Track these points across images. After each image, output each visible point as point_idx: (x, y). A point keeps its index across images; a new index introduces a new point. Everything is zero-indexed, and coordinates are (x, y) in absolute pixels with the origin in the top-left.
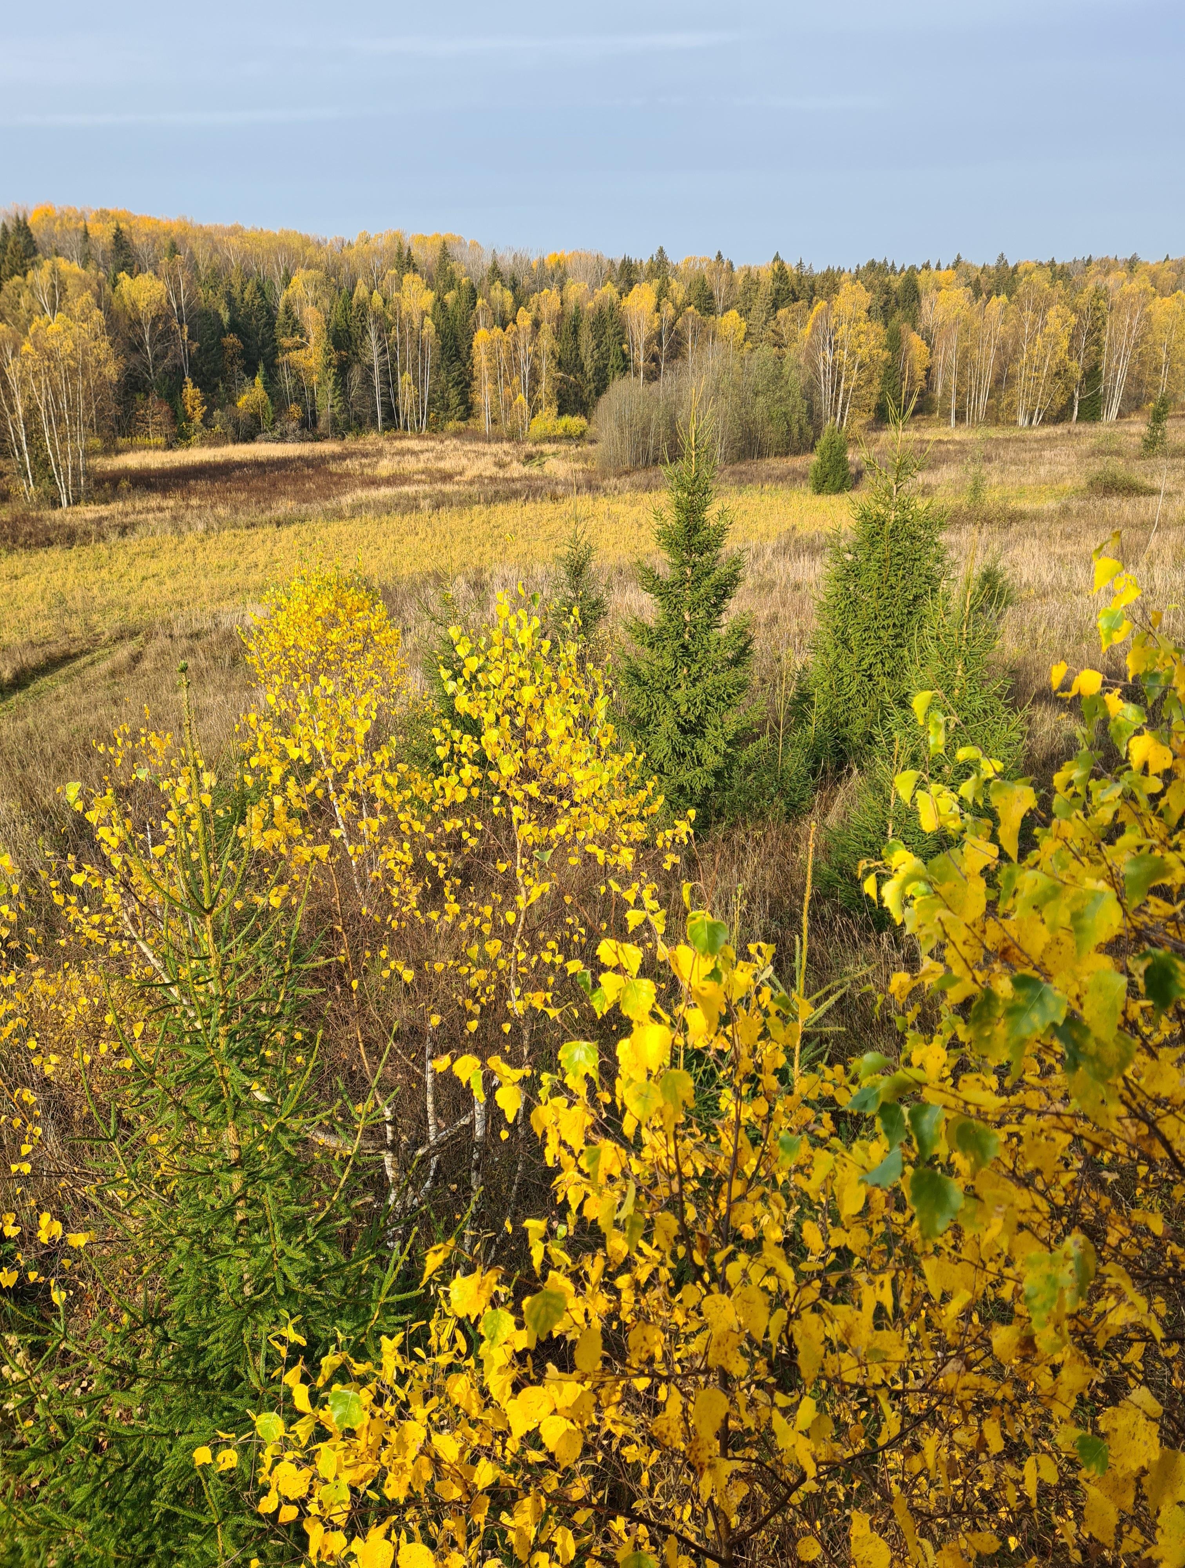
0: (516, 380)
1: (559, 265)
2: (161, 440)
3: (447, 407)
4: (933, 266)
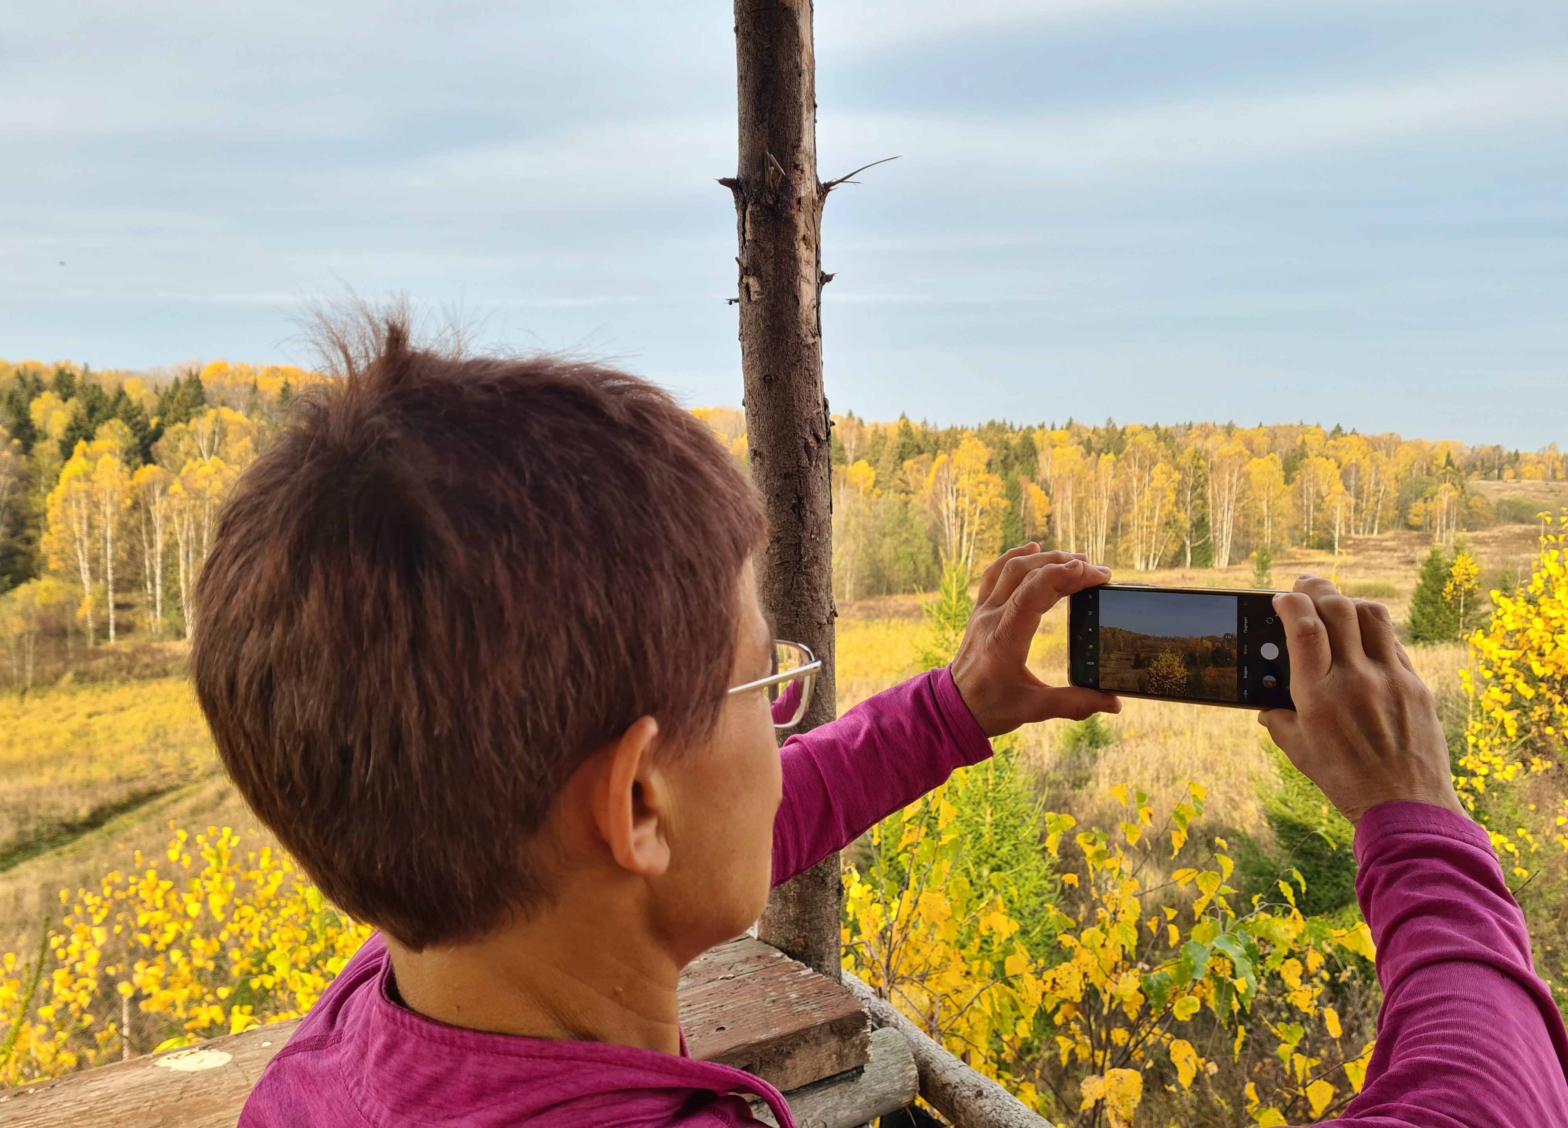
4: (1048, 427)
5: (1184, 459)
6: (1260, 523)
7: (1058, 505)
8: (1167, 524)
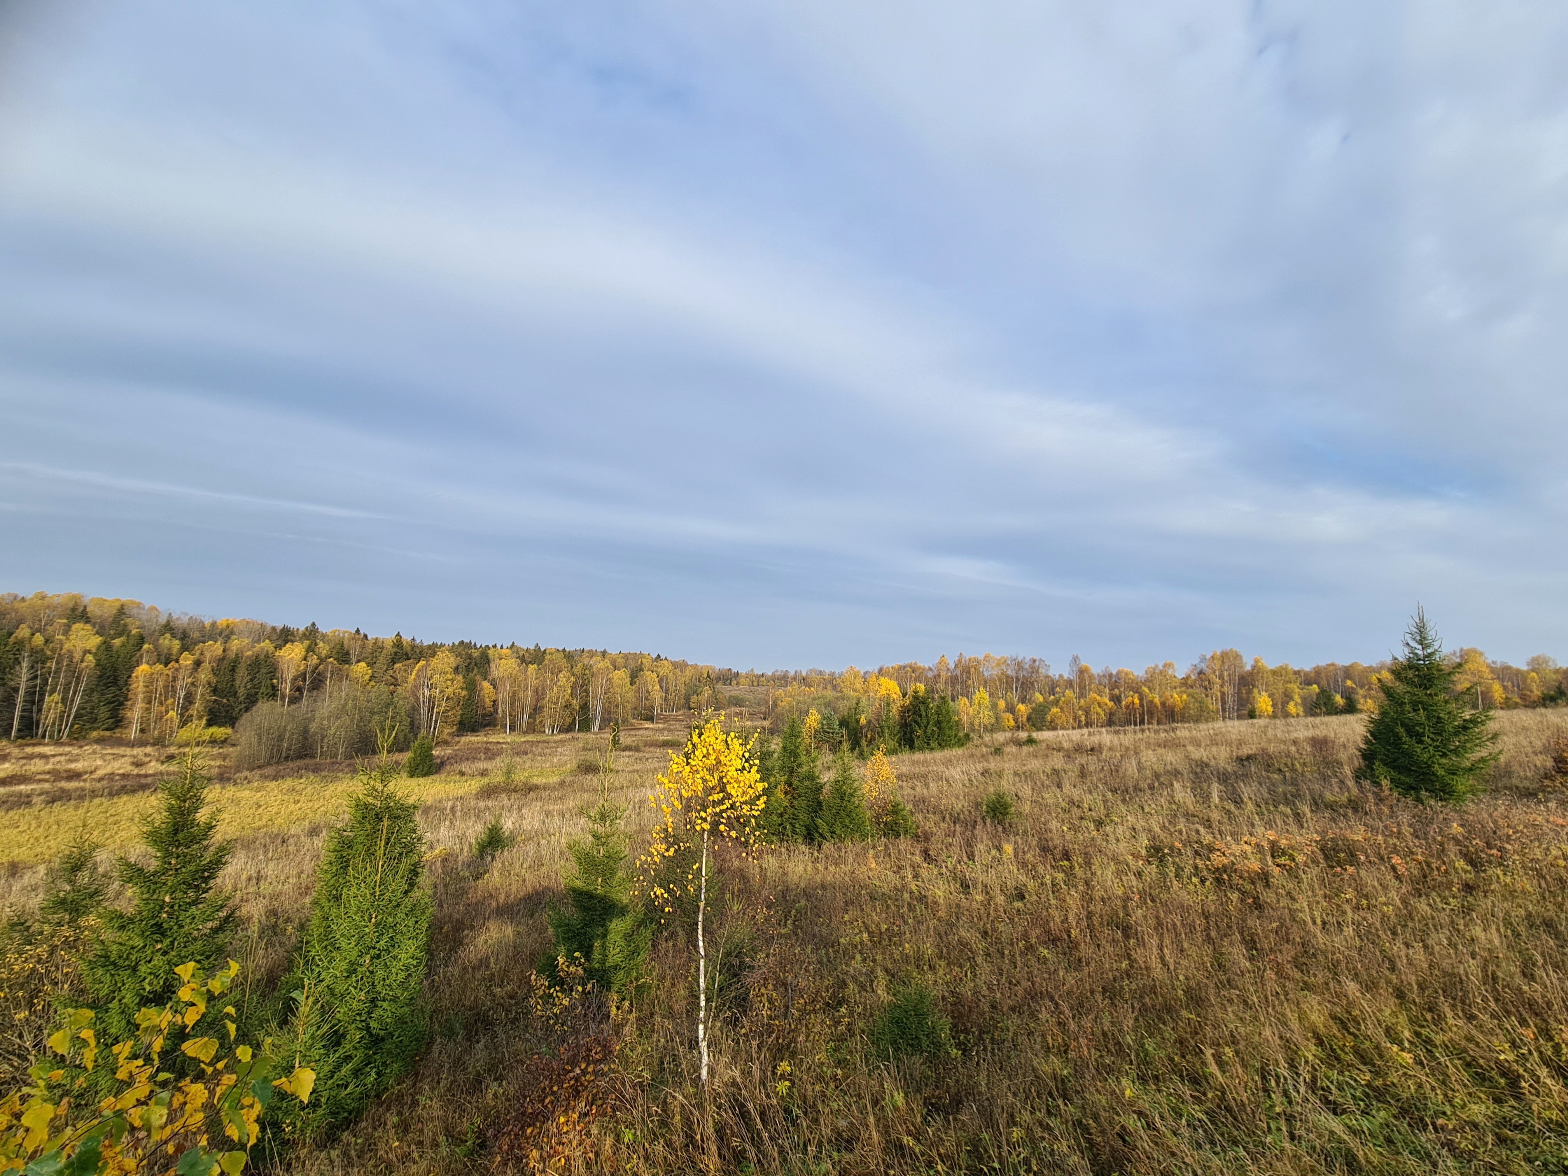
0: (170, 701)
3: (94, 720)
4: (499, 647)
5: (578, 669)
6: (617, 706)
7: (501, 695)
8: (566, 706)
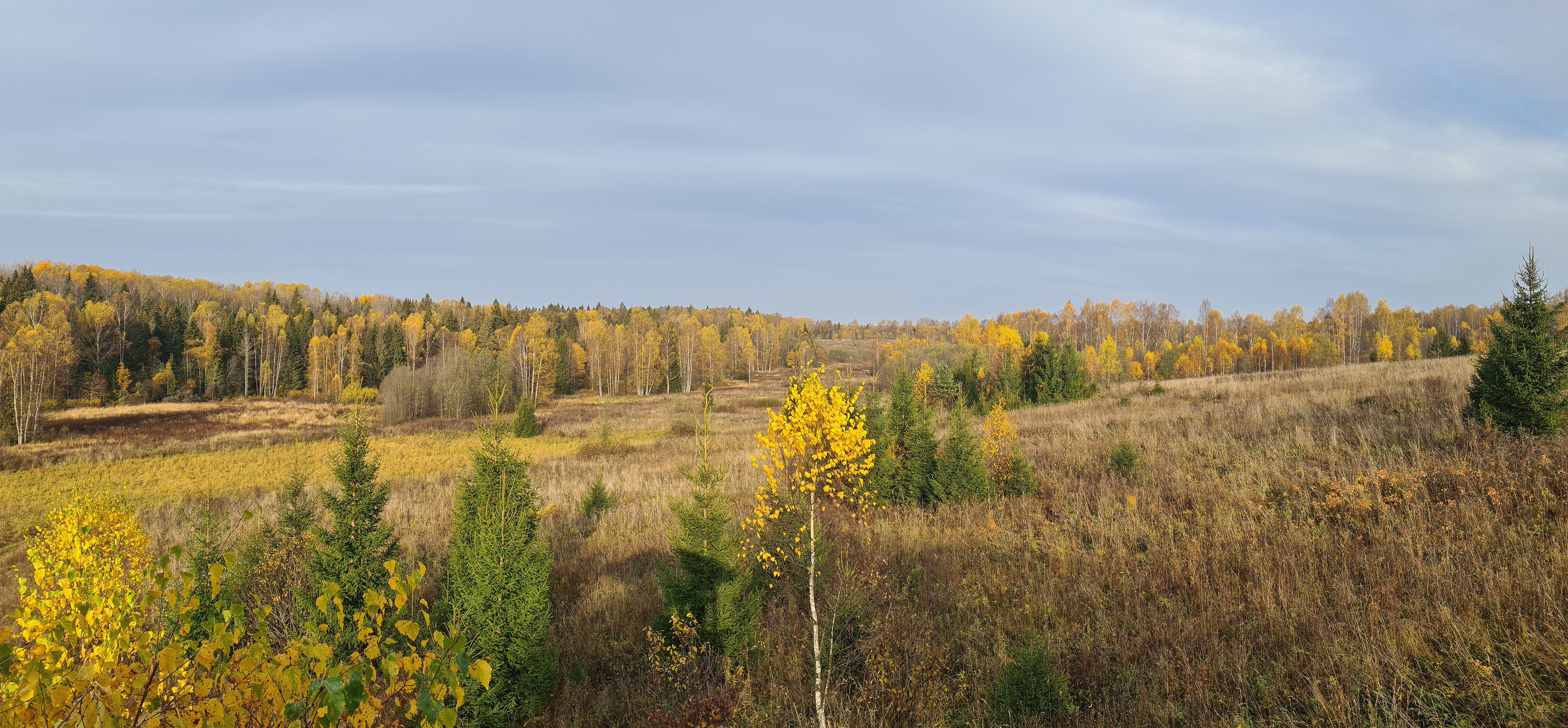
0: (335, 366)
1: (366, 302)
2: (97, 401)
3: (290, 382)
4: (585, 308)
5: (664, 328)
6: (708, 365)
7: (591, 357)
8: (655, 366)
